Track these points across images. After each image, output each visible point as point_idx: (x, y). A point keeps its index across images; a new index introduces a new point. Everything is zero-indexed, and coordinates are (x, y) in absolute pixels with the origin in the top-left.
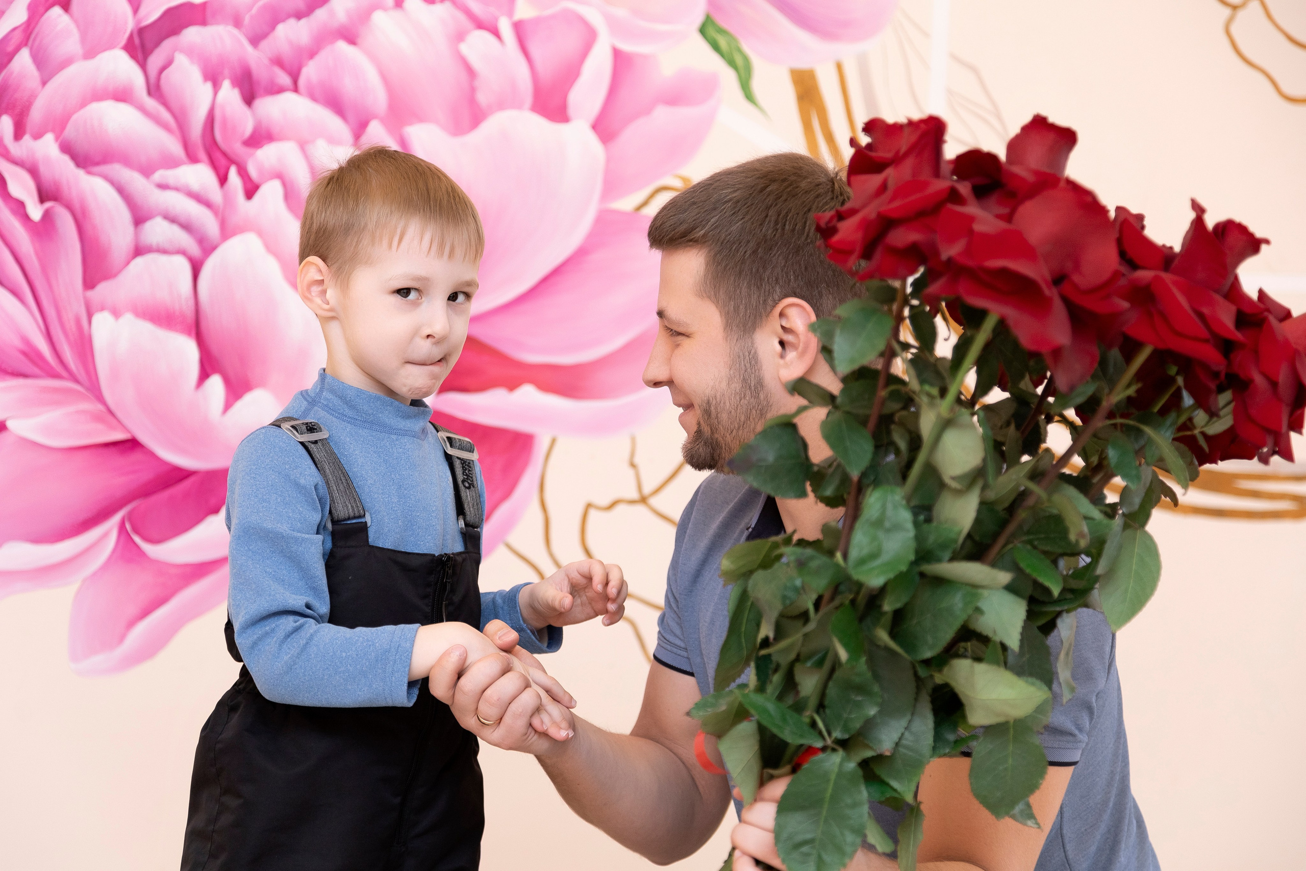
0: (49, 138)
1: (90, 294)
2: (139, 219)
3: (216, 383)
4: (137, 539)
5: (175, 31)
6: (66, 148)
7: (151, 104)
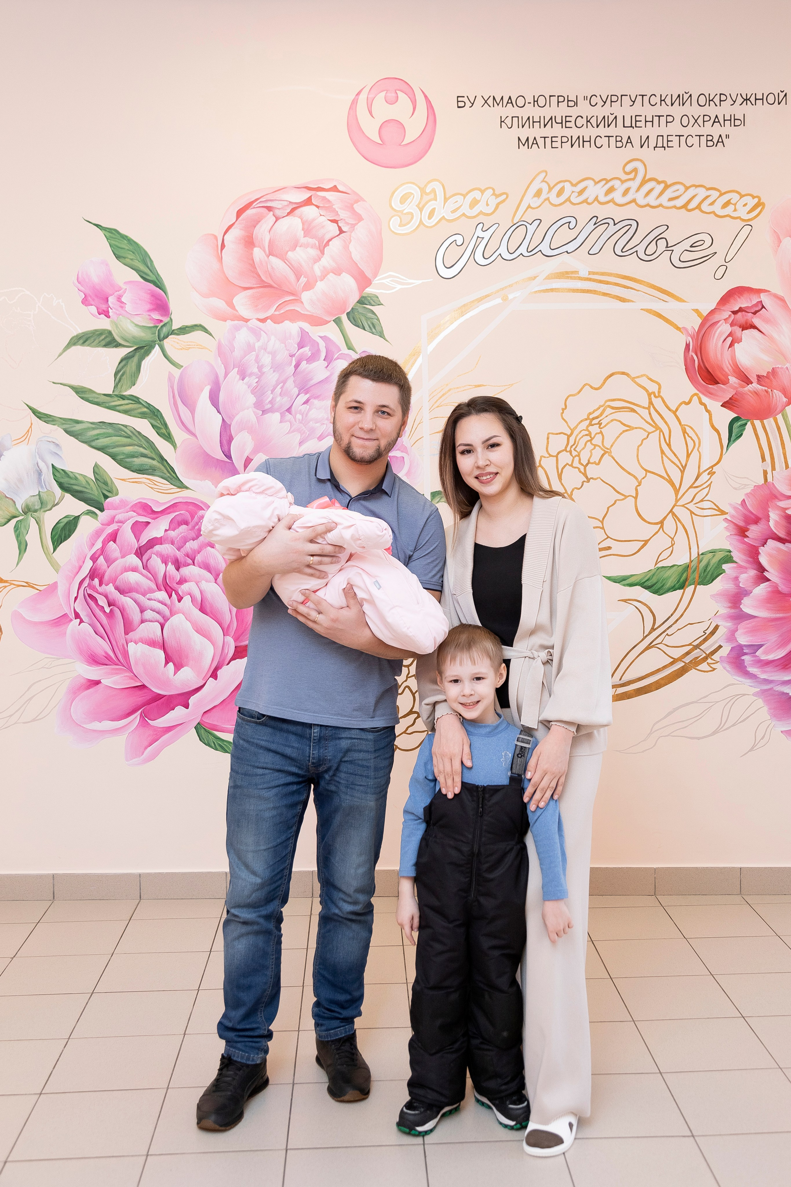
0: (111, 585)
1: (126, 636)
2: (142, 611)
3: (171, 665)
4: (146, 719)
5: (152, 547)
6: (117, 588)
7: (144, 572)
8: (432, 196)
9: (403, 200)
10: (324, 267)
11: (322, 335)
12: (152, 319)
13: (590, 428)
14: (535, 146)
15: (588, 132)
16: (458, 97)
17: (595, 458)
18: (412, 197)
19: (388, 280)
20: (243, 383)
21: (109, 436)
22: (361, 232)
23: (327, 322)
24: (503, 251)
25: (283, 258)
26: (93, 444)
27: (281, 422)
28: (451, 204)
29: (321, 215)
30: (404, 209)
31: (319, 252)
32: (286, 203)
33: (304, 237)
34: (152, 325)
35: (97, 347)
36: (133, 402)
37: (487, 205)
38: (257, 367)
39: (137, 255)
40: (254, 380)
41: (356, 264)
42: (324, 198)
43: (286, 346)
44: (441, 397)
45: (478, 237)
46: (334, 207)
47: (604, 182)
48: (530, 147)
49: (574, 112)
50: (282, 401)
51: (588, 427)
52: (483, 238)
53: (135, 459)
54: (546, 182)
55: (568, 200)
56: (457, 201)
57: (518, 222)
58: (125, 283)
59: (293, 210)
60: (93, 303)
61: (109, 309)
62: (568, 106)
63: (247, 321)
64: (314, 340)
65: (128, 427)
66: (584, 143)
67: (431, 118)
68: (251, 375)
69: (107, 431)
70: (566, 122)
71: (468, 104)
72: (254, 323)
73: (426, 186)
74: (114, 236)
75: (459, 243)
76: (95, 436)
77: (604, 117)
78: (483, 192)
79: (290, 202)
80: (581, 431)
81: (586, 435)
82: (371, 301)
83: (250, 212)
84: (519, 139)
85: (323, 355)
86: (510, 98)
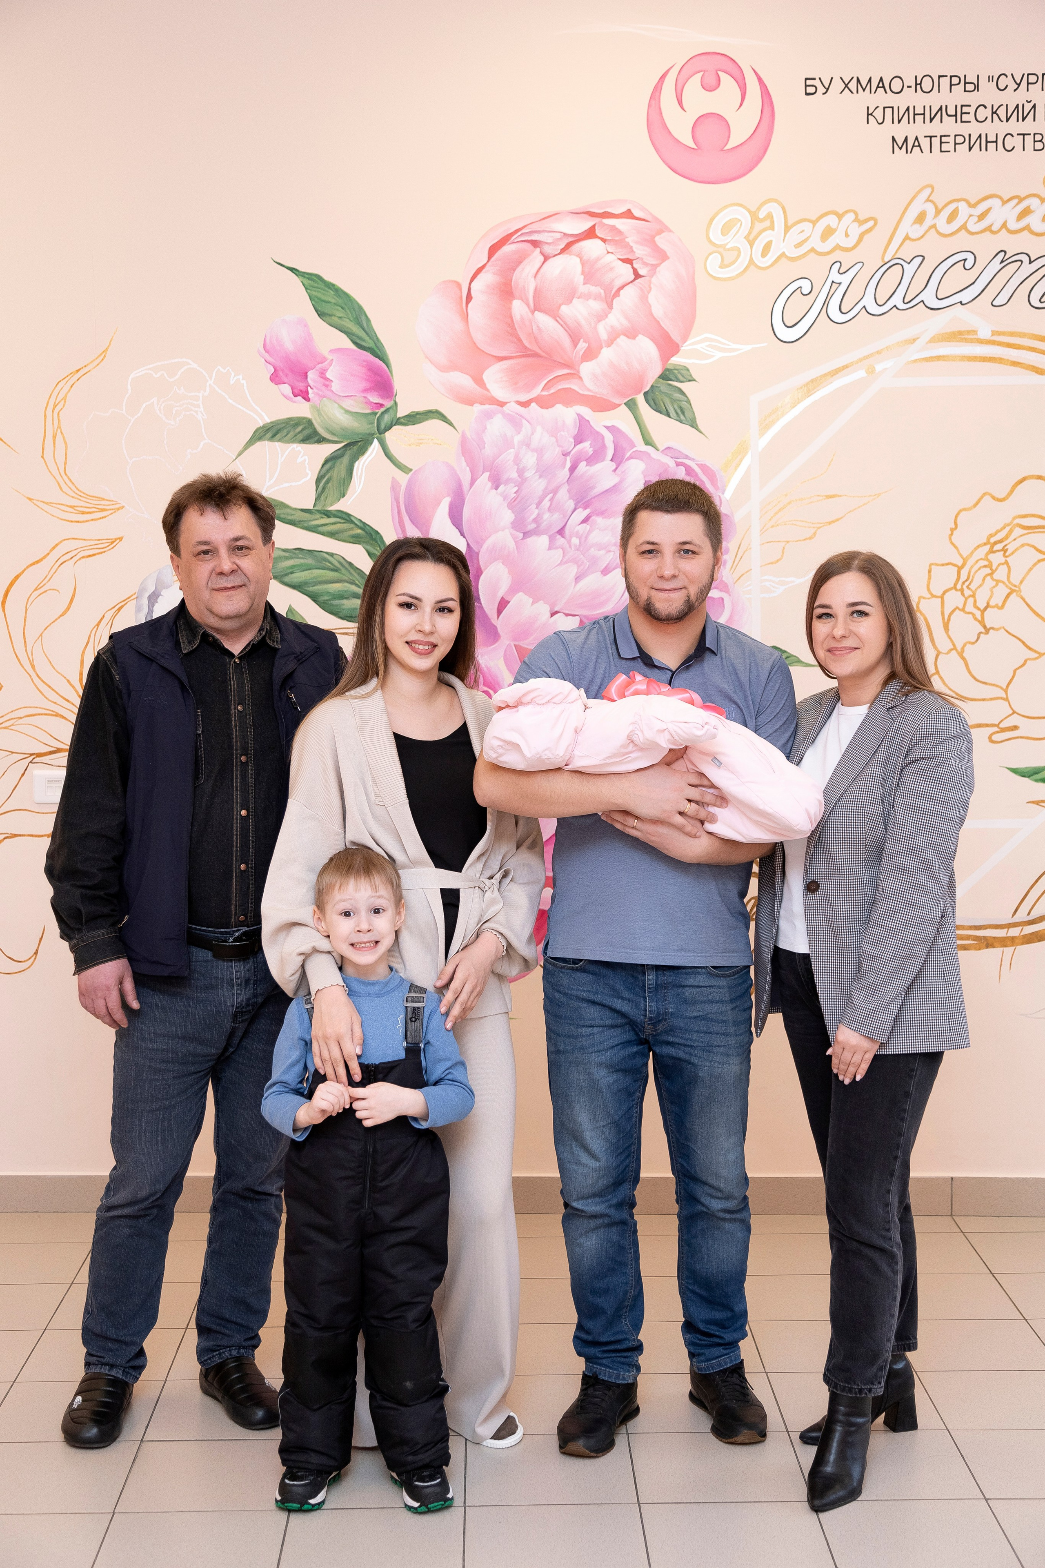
8: (767, 223)
9: (726, 230)
10: (612, 327)
11: (609, 424)
12: (369, 403)
13: (991, 557)
14: (917, 149)
15: (993, 128)
16: (806, 79)
17: (998, 600)
18: (739, 225)
19: (704, 345)
20: (497, 493)
21: (308, 568)
22: (665, 276)
23: (617, 406)
24: (868, 301)
25: (554, 314)
26: (286, 579)
27: (550, 548)
28: (794, 235)
29: (608, 252)
30: (727, 243)
31: (606, 306)
32: (558, 236)
33: (584, 284)
34: (368, 411)
35: (292, 442)
36: (342, 521)
37: (847, 235)
38: (516, 470)
39: (349, 312)
40: (512, 490)
41: (658, 322)
42: (613, 228)
43: (557, 441)
44: (777, 513)
45: (833, 282)
46: (627, 240)
47: (1016, 201)
48: (909, 151)
49: (973, 99)
50: (552, 519)
51: (987, 554)
52: (840, 283)
53: (345, 601)
54: (932, 201)
55: (964, 227)
56: (803, 231)
57: (891, 260)
58: (331, 351)
59: (569, 246)
60: (285, 380)
61: (309, 388)
62: (965, 91)
63: (502, 404)
64: (598, 432)
65: (335, 556)
66: (988, 144)
67: (767, 110)
68: (507, 482)
69: (306, 561)
70: (962, 113)
71: (821, 90)
72: (512, 408)
73: (759, 209)
74: (316, 285)
75: (806, 289)
76: (288, 568)
77: (1017, 106)
78: (840, 216)
79: (565, 234)
80: (977, 561)
81: (985, 566)
82: (680, 376)
83: (507, 249)
84: (894, 139)
85: (610, 453)
86: (881, 79)
